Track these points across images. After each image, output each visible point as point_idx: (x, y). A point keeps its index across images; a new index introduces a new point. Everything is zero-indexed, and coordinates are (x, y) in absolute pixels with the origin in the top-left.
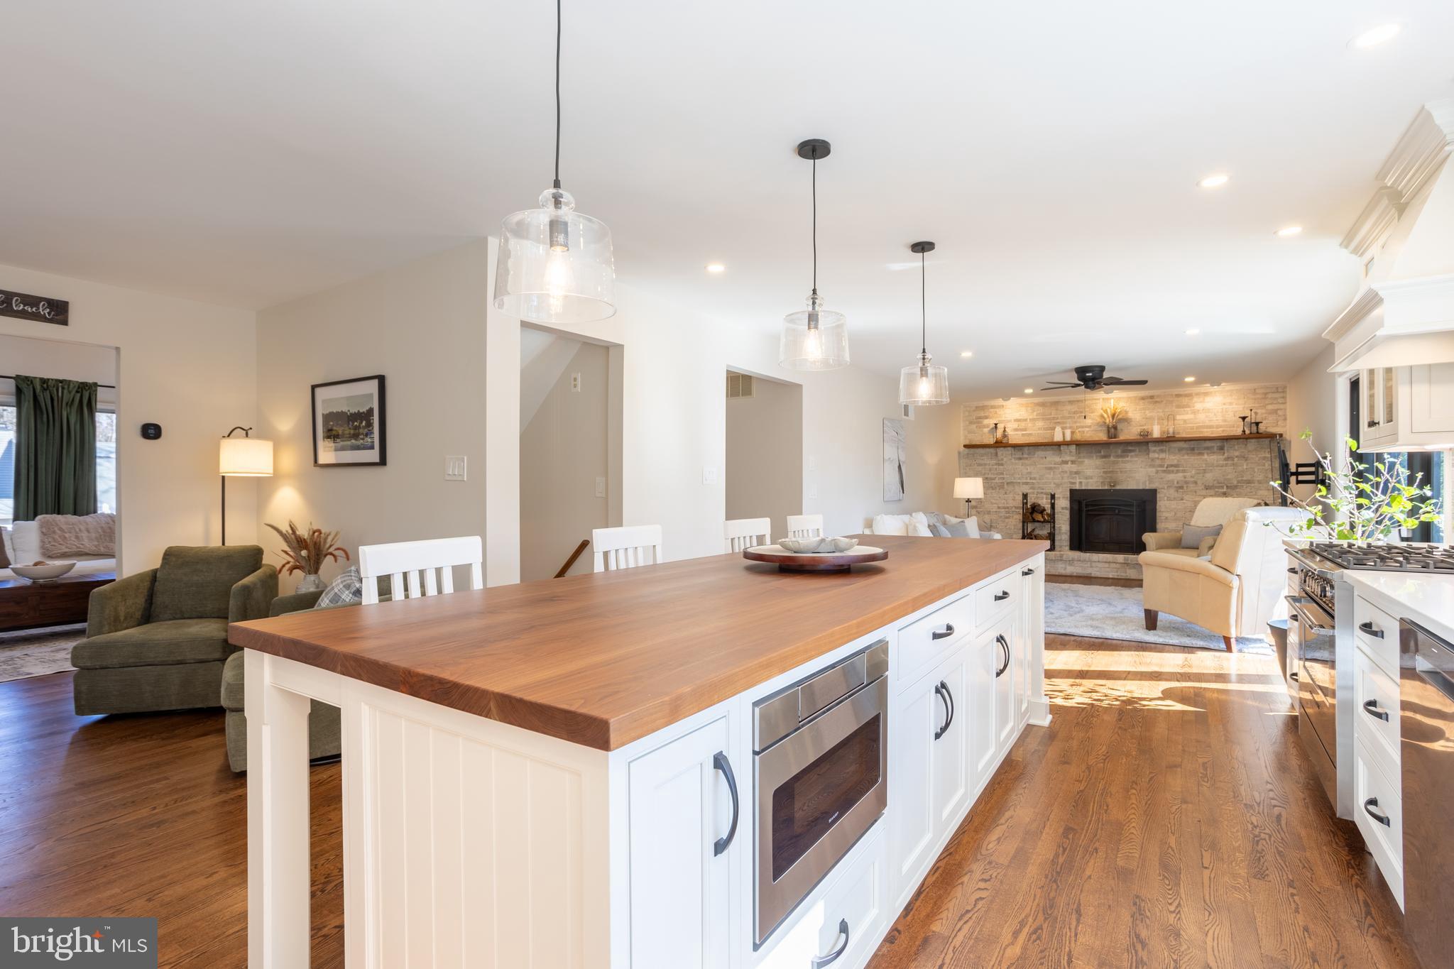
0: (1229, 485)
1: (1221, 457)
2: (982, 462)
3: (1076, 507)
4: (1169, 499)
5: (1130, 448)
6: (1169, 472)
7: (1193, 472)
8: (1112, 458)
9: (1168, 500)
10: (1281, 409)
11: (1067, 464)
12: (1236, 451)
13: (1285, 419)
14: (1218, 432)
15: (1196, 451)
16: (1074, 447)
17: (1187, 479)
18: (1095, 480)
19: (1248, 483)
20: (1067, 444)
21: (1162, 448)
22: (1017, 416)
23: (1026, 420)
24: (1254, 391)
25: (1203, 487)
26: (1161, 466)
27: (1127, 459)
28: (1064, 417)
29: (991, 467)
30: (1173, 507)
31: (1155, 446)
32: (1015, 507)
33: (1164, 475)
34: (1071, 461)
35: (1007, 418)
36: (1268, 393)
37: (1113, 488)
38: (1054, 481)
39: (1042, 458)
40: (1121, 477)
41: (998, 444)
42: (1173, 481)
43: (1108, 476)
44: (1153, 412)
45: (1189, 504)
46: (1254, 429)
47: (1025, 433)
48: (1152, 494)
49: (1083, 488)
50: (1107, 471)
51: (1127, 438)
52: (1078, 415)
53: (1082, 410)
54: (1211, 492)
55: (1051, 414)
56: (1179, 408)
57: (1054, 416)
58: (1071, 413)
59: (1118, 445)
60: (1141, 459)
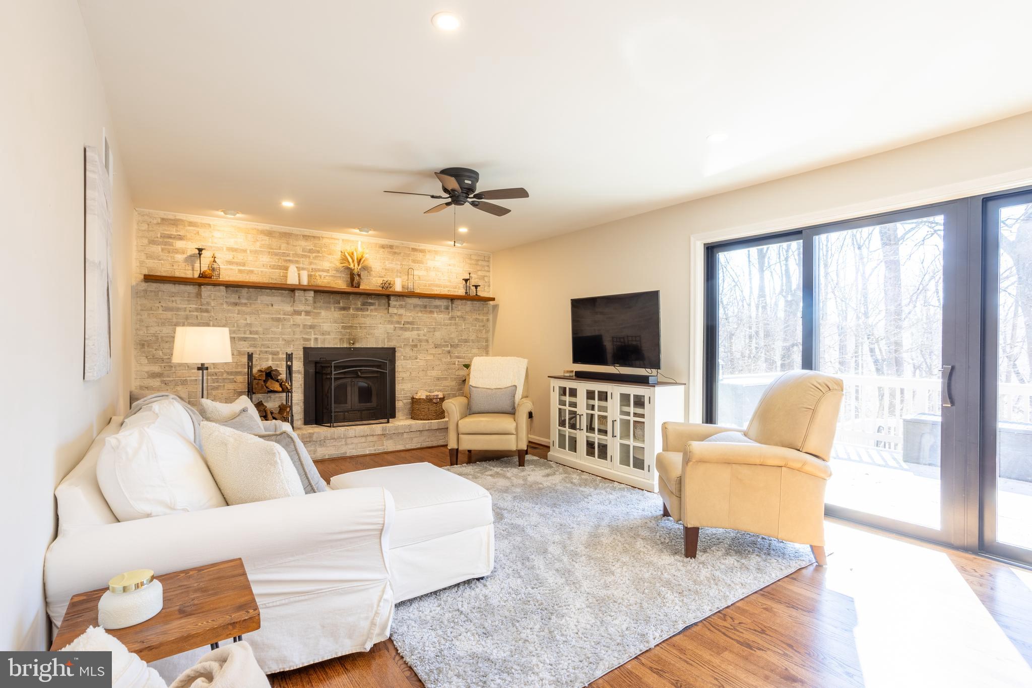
0: (452, 344)
1: (447, 316)
2: (170, 305)
3: (312, 370)
4: (405, 358)
5: (370, 301)
6: (406, 330)
7: (425, 331)
8: (351, 310)
10: (487, 276)
11: (300, 315)
12: (461, 309)
13: (489, 286)
14: (444, 291)
15: (428, 309)
16: (312, 294)
17: (420, 338)
18: (333, 336)
19: (465, 342)
20: (305, 290)
21: (401, 303)
22: (231, 243)
23: (245, 251)
24: (469, 257)
25: (433, 346)
26: (399, 323)
27: (367, 313)
28: (296, 255)
29: (188, 313)
30: (409, 366)
31: (397, 301)
32: (228, 373)
33: (401, 332)
34: (306, 312)
35: (216, 243)
36: (479, 260)
37: (353, 346)
38: (283, 336)
39: (268, 305)
40: (360, 333)
41: (202, 280)
42: (409, 339)
43: (347, 332)
44: (394, 264)
45: (422, 363)
46: (473, 292)
47: (243, 268)
48: (391, 353)
49: (319, 346)
50: (346, 326)
51: (368, 288)
52: (314, 255)
53: (320, 249)
54: (439, 351)
55: (282, 248)
56: (415, 263)
57: (287, 252)
58: (305, 252)
59: (358, 296)
60: (380, 314)
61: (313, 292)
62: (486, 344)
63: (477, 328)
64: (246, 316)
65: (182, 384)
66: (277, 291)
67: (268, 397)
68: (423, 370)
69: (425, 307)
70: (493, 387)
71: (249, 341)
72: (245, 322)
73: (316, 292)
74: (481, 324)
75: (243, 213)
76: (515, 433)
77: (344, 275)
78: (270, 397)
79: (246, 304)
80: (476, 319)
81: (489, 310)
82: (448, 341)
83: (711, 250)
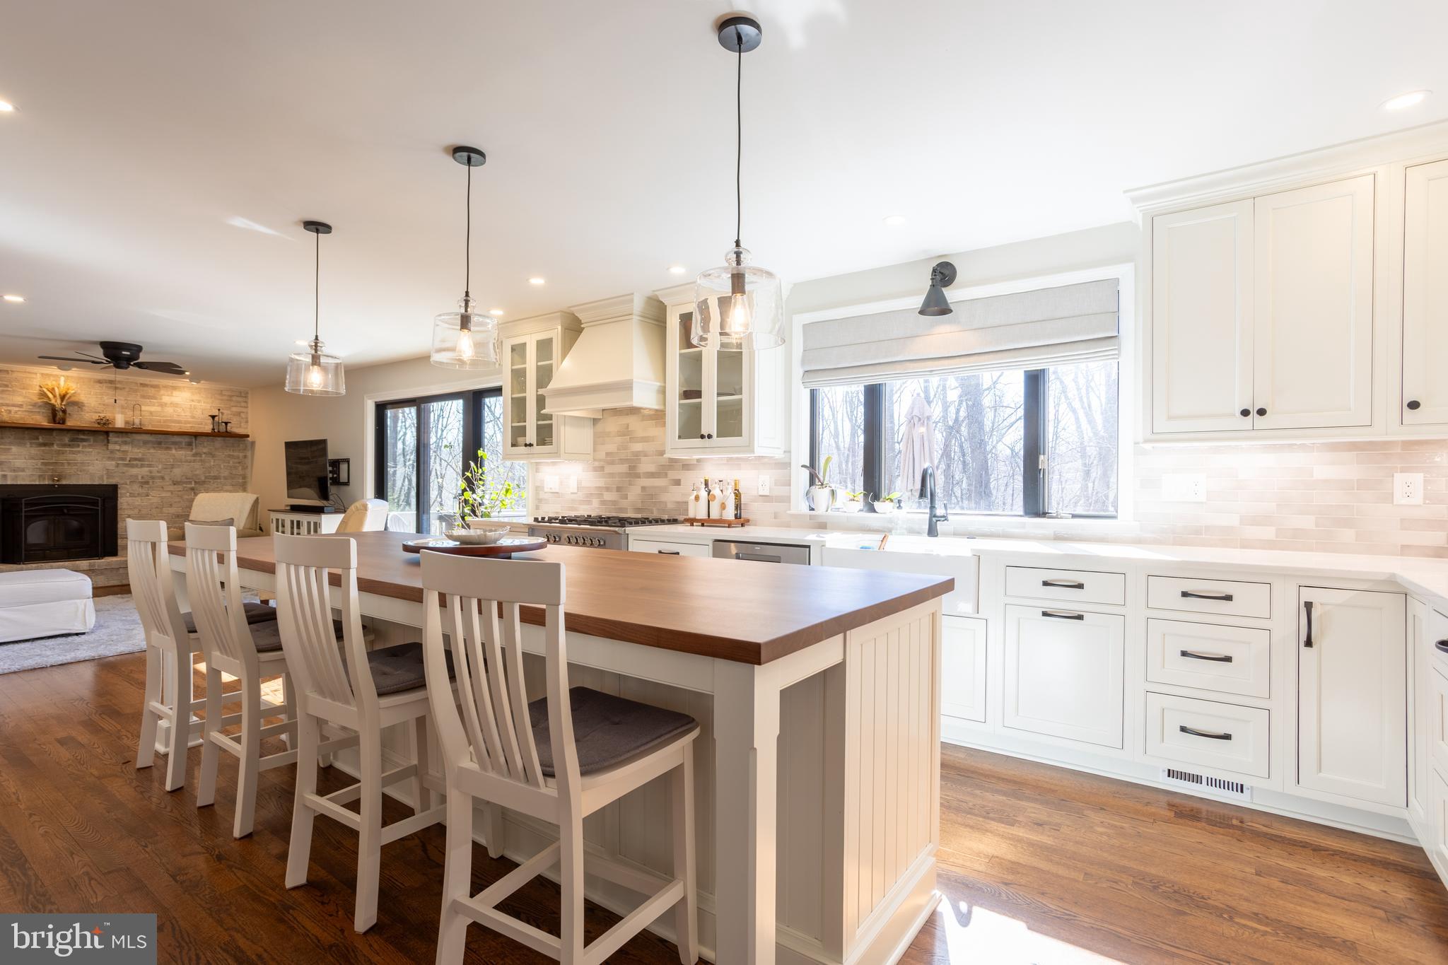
0: (196, 481)
1: (189, 453)
4: (132, 495)
5: (82, 437)
6: (133, 466)
7: (160, 467)
8: (55, 446)
9: (130, 496)
10: (244, 412)
12: (205, 447)
13: (247, 422)
14: (187, 428)
15: (163, 445)
17: (152, 474)
18: (28, 472)
19: (215, 479)
21: (125, 439)
24: (220, 393)
25: (171, 483)
26: (123, 459)
27: (77, 449)
30: (137, 503)
31: (118, 437)
33: (125, 469)
36: (233, 396)
37: (57, 483)
40: (68, 470)
42: (137, 476)
43: (49, 469)
45: (155, 500)
46: (222, 428)
48: (111, 490)
50: (48, 463)
51: (77, 424)
54: (179, 488)
56: (144, 398)
59: (64, 432)
60: (96, 451)
62: (243, 481)
63: (231, 464)
68: (157, 508)
69: (160, 443)
74: (236, 461)
77: (43, 411)
80: (230, 456)
81: (246, 446)
82: (191, 478)
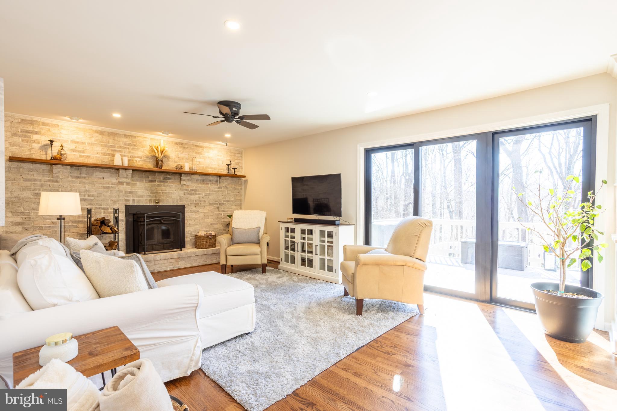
0: (220, 203)
1: (217, 186)
3: (131, 219)
4: (191, 212)
6: (191, 194)
7: (203, 195)
8: (157, 182)
9: (190, 212)
10: (241, 163)
11: (123, 184)
12: (225, 182)
13: (242, 169)
14: (215, 171)
15: (205, 182)
16: (131, 172)
17: (200, 199)
18: (144, 198)
19: (228, 202)
20: (126, 169)
21: (189, 178)
22: (74, 137)
23: (84, 143)
24: (230, 151)
25: (208, 204)
26: (187, 190)
27: (167, 184)
28: (120, 147)
29: (42, 182)
30: (193, 217)
31: (186, 177)
32: (73, 222)
33: (188, 196)
34: (126, 183)
35: (63, 138)
36: (235, 153)
37: (158, 204)
38: (111, 198)
39: (100, 178)
40: (162, 196)
41: (53, 161)
42: (193, 200)
43: (154, 196)
44: (184, 154)
45: (201, 214)
46: (232, 172)
47: (83, 154)
48: (182, 209)
49: (136, 204)
50: (153, 192)
51: (167, 169)
52: (132, 147)
53: (135, 144)
54: (212, 207)
55: (110, 142)
56: (197, 154)
57: (114, 145)
58: (126, 145)
59: (161, 174)
60: (175, 185)
61: (131, 171)
62: (240, 203)
63: (235, 193)
64: (85, 185)
65: (39, 230)
66: (107, 169)
67: (101, 237)
68: (202, 219)
69: (203, 181)
70: (246, 228)
71: (88, 201)
72: (85, 189)
73: (133, 170)
74: (237, 191)
75: (83, 119)
76: (260, 254)
77: (151, 161)
78: (102, 237)
79: (85, 177)
80: (234, 188)
81: (242, 183)
82: (217, 201)
83: (368, 152)
